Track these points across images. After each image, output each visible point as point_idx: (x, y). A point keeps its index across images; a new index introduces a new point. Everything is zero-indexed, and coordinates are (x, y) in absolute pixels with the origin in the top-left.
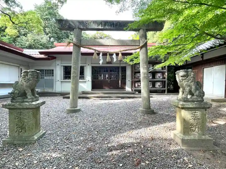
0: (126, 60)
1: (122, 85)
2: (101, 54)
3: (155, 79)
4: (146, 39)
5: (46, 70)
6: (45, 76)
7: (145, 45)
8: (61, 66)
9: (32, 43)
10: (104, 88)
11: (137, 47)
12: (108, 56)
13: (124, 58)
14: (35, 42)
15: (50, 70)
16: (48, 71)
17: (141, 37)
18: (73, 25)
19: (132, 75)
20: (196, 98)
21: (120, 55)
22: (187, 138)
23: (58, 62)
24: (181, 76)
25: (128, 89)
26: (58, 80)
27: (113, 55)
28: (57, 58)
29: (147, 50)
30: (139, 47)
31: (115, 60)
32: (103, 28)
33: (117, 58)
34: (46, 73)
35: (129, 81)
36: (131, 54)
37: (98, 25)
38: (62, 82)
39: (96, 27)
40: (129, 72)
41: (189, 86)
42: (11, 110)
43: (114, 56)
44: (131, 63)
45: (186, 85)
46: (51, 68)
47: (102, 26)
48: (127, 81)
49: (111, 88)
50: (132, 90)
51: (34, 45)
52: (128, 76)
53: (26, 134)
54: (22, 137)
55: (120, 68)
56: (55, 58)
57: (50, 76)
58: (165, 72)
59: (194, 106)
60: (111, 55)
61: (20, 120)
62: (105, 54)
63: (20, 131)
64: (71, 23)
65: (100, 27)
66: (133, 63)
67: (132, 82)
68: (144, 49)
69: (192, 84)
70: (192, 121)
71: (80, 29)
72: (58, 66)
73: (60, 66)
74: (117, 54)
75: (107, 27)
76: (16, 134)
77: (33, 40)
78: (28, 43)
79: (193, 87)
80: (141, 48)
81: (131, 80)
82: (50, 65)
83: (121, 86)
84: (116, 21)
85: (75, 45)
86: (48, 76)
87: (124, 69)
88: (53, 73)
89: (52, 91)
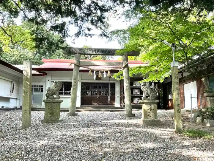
0: (114, 76)
1: (112, 101)
2: (95, 72)
4: (127, 61)
5: (35, 86)
6: (35, 91)
7: (127, 66)
9: (18, 58)
10: (93, 104)
11: (121, 67)
12: (100, 73)
13: (112, 75)
14: (21, 57)
15: (40, 86)
16: (37, 86)
17: (124, 60)
18: (74, 51)
19: (121, 91)
20: (151, 98)
21: (109, 72)
22: (146, 120)
23: (48, 78)
24: (143, 85)
25: (117, 104)
27: (103, 72)
28: (48, 74)
29: (128, 70)
30: (122, 67)
31: (105, 76)
32: (96, 53)
33: (106, 75)
34: (35, 89)
35: (118, 97)
36: (117, 71)
37: (93, 51)
39: (91, 53)
40: (117, 89)
41: (147, 90)
42: (46, 104)
43: (105, 73)
44: (118, 79)
45: (145, 90)
46: (41, 84)
47: (96, 52)
48: (116, 96)
49: (99, 105)
50: (121, 105)
51: (19, 60)
52: (117, 92)
53: (54, 118)
54: (52, 119)
55: (109, 84)
56: (46, 74)
57: (39, 91)
59: (149, 101)
60: (102, 72)
61: (52, 109)
62: (97, 72)
63: (51, 116)
64: (73, 50)
65: (94, 53)
66: (120, 79)
67: (121, 98)
68: (126, 69)
69: (148, 89)
70: (149, 111)
71: (80, 54)
73: (51, 82)
74: (107, 72)
75: (99, 53)
76: (48, 118)
77: (19, 56)
78: (13, 58)
79: (149, 91)
80: (124, 68)
81: (120, 97)
82: (40, 81)
83: (110, 102)
84: (105, 49)
85: (75, 65)
86: (37, 91)
87: (113, 86)
88: (42, 89)
89: (41, 107)
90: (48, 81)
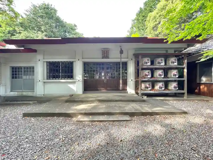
3: (168, 78)
5: (24, 68)
6: (25, 75)
8: (44, 62)
10: (100, 90)
15: (30, 68)
16: (27, 68)
23: (39, 57)
25: (131, 91)
26: (40, 79)
34: (25, 71)
35: (132, 80)
38: (45, 83)
46: (31, 65)
49: (108, 90)
52: (131, 74)
55: (121, 63)
57: (30, 75)
58: (183, 68)
72: (39, 62)
73: (42, 62)
81: (134, 80)
82: (30, 62)
86: (28, 75)
90: (39, 60)
